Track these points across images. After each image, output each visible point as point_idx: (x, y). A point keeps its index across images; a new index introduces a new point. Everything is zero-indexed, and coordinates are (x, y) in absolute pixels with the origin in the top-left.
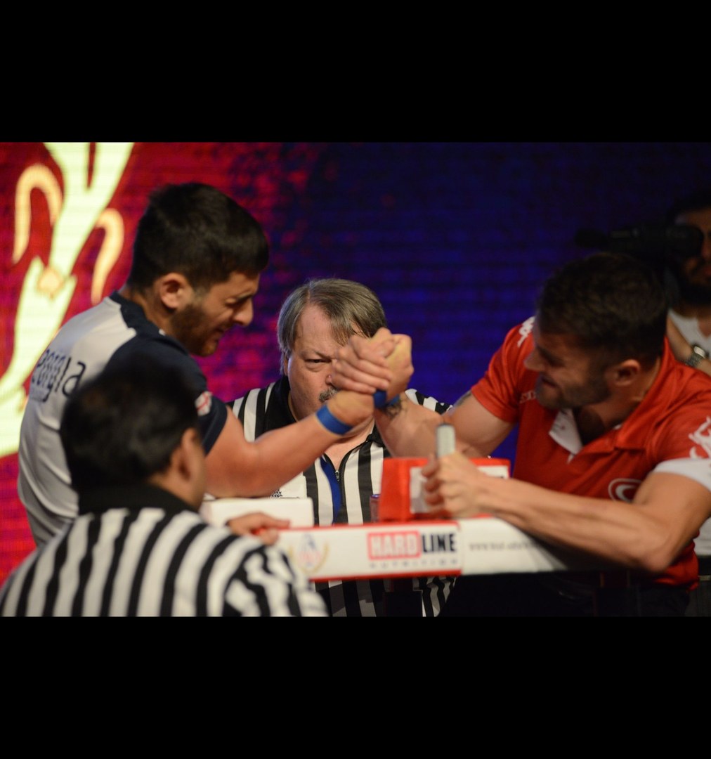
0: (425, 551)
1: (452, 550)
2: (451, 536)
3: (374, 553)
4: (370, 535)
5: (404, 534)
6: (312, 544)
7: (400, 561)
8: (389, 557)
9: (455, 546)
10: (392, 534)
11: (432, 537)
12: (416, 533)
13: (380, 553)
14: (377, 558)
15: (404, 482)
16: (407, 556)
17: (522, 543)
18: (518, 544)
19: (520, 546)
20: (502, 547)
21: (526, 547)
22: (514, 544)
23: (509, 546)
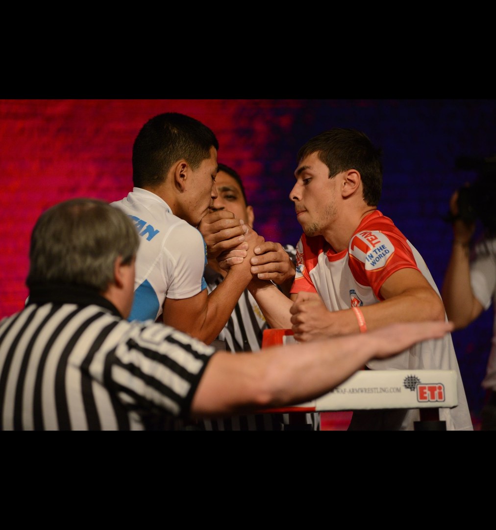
17: (359, 389)
18: (356, 390)
19: (357, 391)
20: (345, 391)
21: (362, 391)
22: (353, 389)
23: (350, 391)
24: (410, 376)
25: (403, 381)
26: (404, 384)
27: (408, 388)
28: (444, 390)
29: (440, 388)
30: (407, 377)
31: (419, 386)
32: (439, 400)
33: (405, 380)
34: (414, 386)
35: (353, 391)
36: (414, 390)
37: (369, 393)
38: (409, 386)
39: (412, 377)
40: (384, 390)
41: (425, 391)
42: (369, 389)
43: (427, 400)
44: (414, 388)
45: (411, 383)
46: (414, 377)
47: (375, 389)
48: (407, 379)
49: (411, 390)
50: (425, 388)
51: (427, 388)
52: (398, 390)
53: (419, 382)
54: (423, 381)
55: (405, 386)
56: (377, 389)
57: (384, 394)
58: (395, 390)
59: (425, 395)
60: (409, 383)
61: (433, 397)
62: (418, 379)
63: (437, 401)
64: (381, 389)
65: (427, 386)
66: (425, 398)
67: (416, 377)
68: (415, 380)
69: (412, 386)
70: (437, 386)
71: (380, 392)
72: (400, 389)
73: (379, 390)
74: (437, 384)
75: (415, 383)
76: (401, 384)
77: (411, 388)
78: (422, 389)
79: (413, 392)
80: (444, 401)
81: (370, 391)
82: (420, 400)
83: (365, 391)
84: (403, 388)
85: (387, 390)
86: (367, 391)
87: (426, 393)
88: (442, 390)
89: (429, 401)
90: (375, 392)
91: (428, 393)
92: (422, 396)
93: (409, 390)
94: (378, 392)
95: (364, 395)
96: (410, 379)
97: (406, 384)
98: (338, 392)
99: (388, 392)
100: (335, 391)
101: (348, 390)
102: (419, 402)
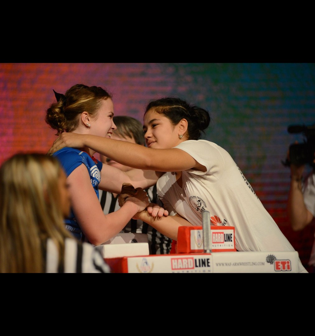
0: (196, 266)
1: (208, 266)
2: (208, 259)
3: (174, 268)
4: (172, 259)
5: (187, 259)
6: (146, 263)
7: (185, 271)
8: (180, 269)
9: (209, 264)
10: (182, 259)
11: (199, 260)
12: (192, 258)
13: (176, 268)
14: (175, 269)
15: (188, 236)
16: (188, 268)
17: (239, 263)
18: (237, 263)
20: (230, 264)
21: (241, 264)
23: (233, 264)
24: (270, 255)
25: (266, 258)
26: (266, 260)
27: (268, 262)
28: (290, 263)
29: (288, 263)
30: (268, 256)
31: (275, 261)
32: (287, 270)
33: (267, 258)
35: (235, 264)
36: (272, 264)
37: (245, 265)
38: (269, 261)
39: (271, 256)
40: (254, 264)
41: (279, 264)
42: (245, 263)
43: (280, 270)
44: (273, 262)
45: (271, 259)
46: (273, 256)
47: (249, 263)
49: (271, 264)
50: (279, 262)
52: (263, 264)
53: (275, 259)
55: (267, 261)
56: (250, 263)
57: (254, 266)
58: (261, 264)
59: (279, 267)
60: (269, 259)
61: (284, 268)
62: (275, 256)
63: (286, 271)
65: (280, 261)
66: (279, 269)
67: (274, 255)
68: (273, 257)
69: (271, 261)
70: (286, 261)
71: (252, 265)
72: (264, 263)
73: (251, 264)
74: (286, 260)
75: (273, 259)
76: (264, 260)
77: (270, 263)
78: (277, 263)
79: (272, 265)
80: (291, 270)
81: (246, 264)
82: (276, 269)
84: (266, 263)
85: (256, 263)
86: (244, 264)
87: (279, 266)
88: (289, 264)
89: (282, 270)
90: (249, 265)
91: (281, 266)
92: (277, 267)
93: (269, 263)
94: (250, 265)
95: (242, 266)
96: (270, 257)
97: (267, 260)
98: (226, 265)
99: (256, 265)
100: (225, 265)
101: (232, 264)
102: (276, 271)
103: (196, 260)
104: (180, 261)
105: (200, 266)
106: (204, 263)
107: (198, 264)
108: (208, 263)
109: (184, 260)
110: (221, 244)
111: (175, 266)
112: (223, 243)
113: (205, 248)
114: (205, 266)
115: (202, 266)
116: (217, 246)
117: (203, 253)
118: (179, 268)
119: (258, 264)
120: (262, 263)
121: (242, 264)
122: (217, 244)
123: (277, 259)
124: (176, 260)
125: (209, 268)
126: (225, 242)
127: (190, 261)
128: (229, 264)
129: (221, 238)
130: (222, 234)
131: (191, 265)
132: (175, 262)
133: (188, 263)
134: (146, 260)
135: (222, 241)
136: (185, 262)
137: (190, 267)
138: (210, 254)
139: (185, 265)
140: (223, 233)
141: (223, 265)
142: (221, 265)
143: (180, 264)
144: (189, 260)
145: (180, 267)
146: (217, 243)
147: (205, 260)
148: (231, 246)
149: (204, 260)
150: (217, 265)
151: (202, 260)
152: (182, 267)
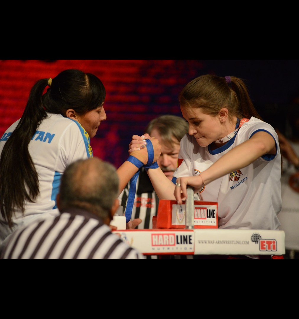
0: (178, 243)
1: (190, 243)
2: (190, 236)
3: (154, 244)
4: (152, 235)
5: (168, 235)
6: (126, 238)
7: (166, 247)
8: (161, 245)
10: (163, 235)
11: (181, 236)
12: (174, 234)
13: (157, 244)
14: (155, 245)
15: (169, 211)
16: (169, 245)
17: (222, 241)
18: (220, 241)
19: (221, 243)
20: (213, 242)
21: (224, 243)
22: (219, 241)
23: (217, 242)
24: (255, 234)
25: (251, 237)
26: (251, 239)
27: (253, 241)
29: (274, 242)
30: (253, 234)
31: (260, 240)
33: (252, 236)
34: (257, 241)
35: (219, 243)
36: (257, 243)
37: (228, 244)
38: (254, 240)
39: (256, 234)
40: (238, 242)
41: (264, 244)
42: (229, 241)
43: (266, 250)
44: (258, 242)
45: (256, 238)
46: (258, 235)
47: (233, 241)
48: (253, 235)
49: (256, 243)
50: (264, 242)
51: (266, 242)
53: (261, 238)
54: (263, 237)
55: (252, 240)
56: (234, 241)
57: (238, 245)
58: (245, 243)
59: (264, 247)
60: (254, 238)
61: (269, 248)
62: (260, 235)
63: (272, 251)
64: (237, 241)
65: (266, 241)
66: (265, 248)
67: (259, 234)
68: (258, 236)
69: (256, 240)
71: (236, 244)
72: (249, 242)
73: (235, 242)
74: (272, 240)
75: (258, 238)
76: (249, 239)
77: (255, 242)
78: (263, 243)
79: (257, 244)
80: (276, 251)
81: (230, 243)
82: (261, 250)
83: (227, 243)
84: (251, 242)
85: (240, 242)
86: (228, 243)
87: (265, 245)
88: (275, 244)
89: (267, 250)
90: (233, 244)
91: (266, 246)
92: (262, 247)
93: (254, 243)
94: (234, 244)
95: (225, 245)
96: (255, 235)
97: (252, 239)
98: (209, 243)
99: (241, 244)
100: (207, 242)
101: (215, 242)
102: (261, 251)
103: (177, 236)
104: (161, 237)
105: (181, 243)
106: (186, 240)
107: (179, 241)
108: (190, 239)
109: (165, 236)
110: (204, 220)
111: (155, 242)
112: (205, 219)
113: (187, 224)
114: (187, 243)
115: (184, 243)
116: (199, 222)
117: (184, 229)
118: (159, 244)
119: (242, 242)
120: (247, 242)
121: (226, 243)
122: (199, 220)
123: (263, 238)
124: (157, 236)
125: (190, 245)
126: (207, 218)
127: (172, 238)
128: (211, 242)
129: (203, 213)
130: (205, 210)
131: (172, 242)
132: (155, 238)
133: (169, 240)
134: (125, 234)
135: (204, 217)
136: (166, 238)
137: (171, 243)
138: (192, 231)
139: (166, 241)
140: (206, 208)
141: (206, 242)
142: (204, 242)
143: (161, 240)
144: (170, 236)
145: (161, 244)
146: (199, 218)
147: (187, 236)
148: (213, 222)
149: (185, 237)
150: (199, 242)
151: (184, 236)
152: (162, 244)
